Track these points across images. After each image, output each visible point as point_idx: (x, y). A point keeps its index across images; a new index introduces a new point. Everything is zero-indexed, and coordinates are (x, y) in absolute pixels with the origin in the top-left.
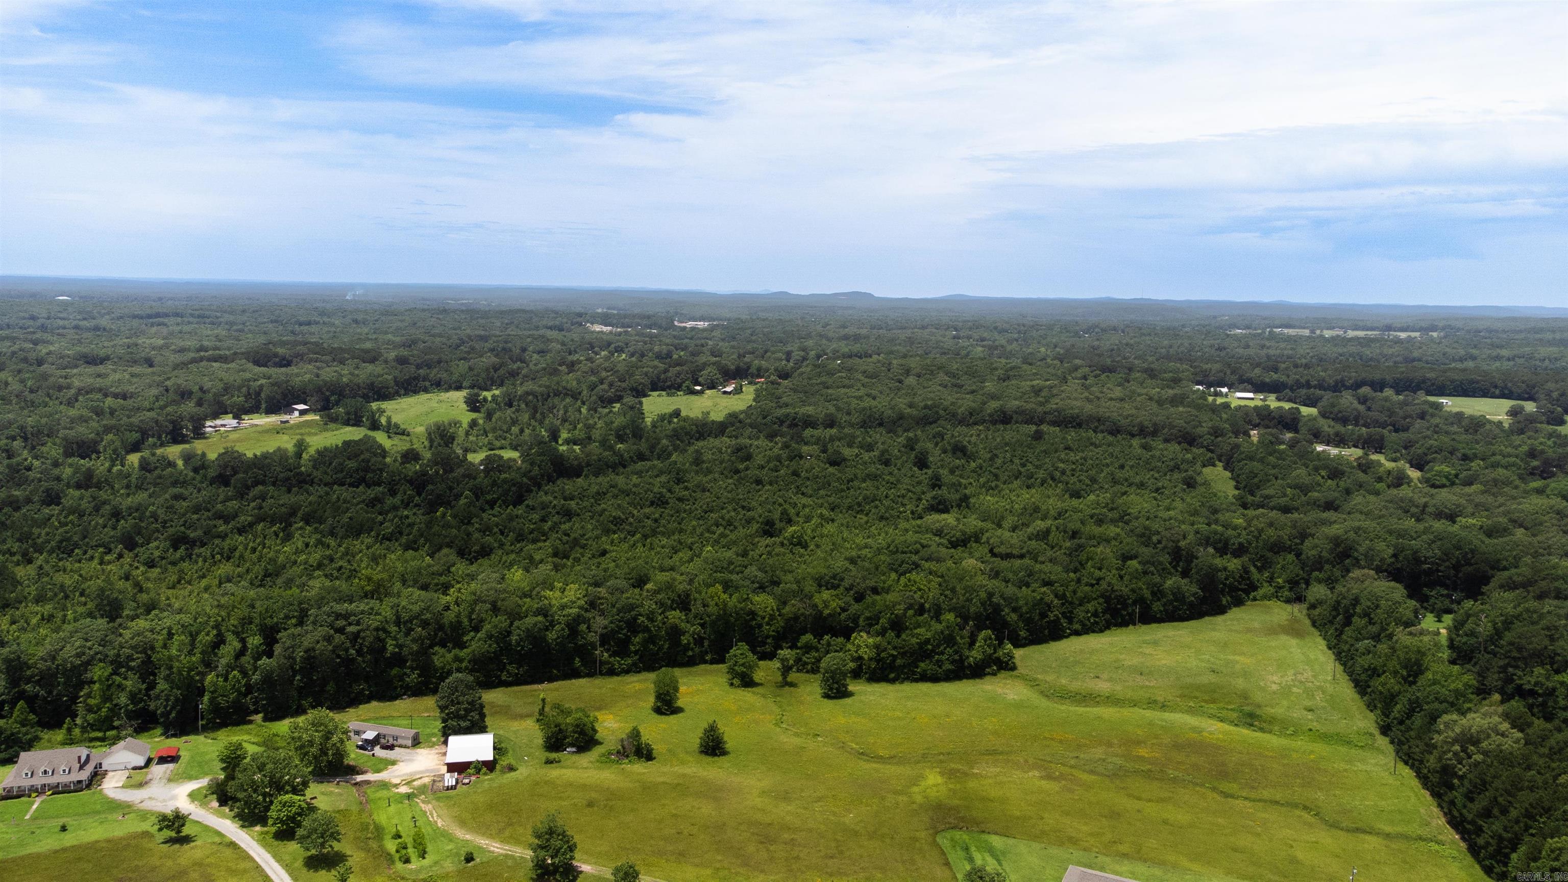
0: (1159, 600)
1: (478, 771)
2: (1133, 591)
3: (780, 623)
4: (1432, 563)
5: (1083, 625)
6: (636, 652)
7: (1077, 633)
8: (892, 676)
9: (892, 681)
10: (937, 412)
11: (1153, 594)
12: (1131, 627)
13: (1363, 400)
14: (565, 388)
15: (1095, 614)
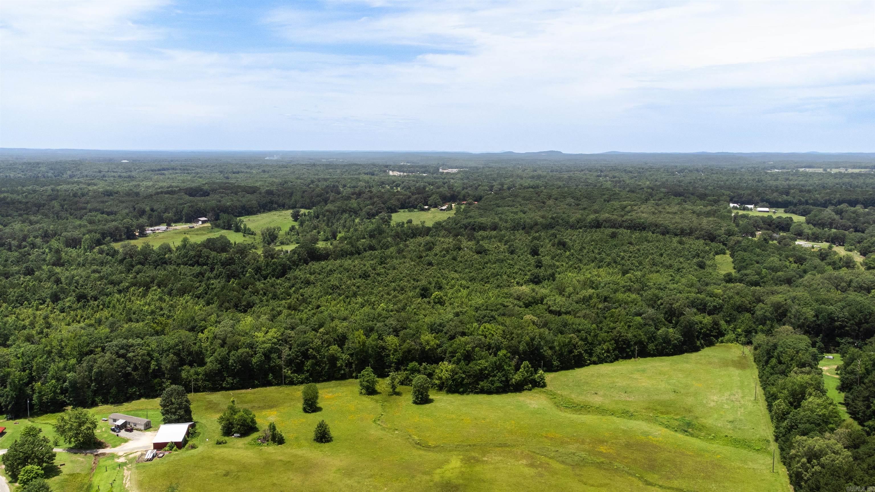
0: (653, 342)
1: (171, 448)
2: (635, 336)
3: (400, 354)
4: (843, 321)
5: (599, 358)
6: (308, 371)
7: (595, 363)
8: (461, 390)
9: (462, 393)
10: (558, 221)
11: (649, 338)
12: (633, 359)
13: (840, 213)
14: (350, 208)
15: (608, 351)
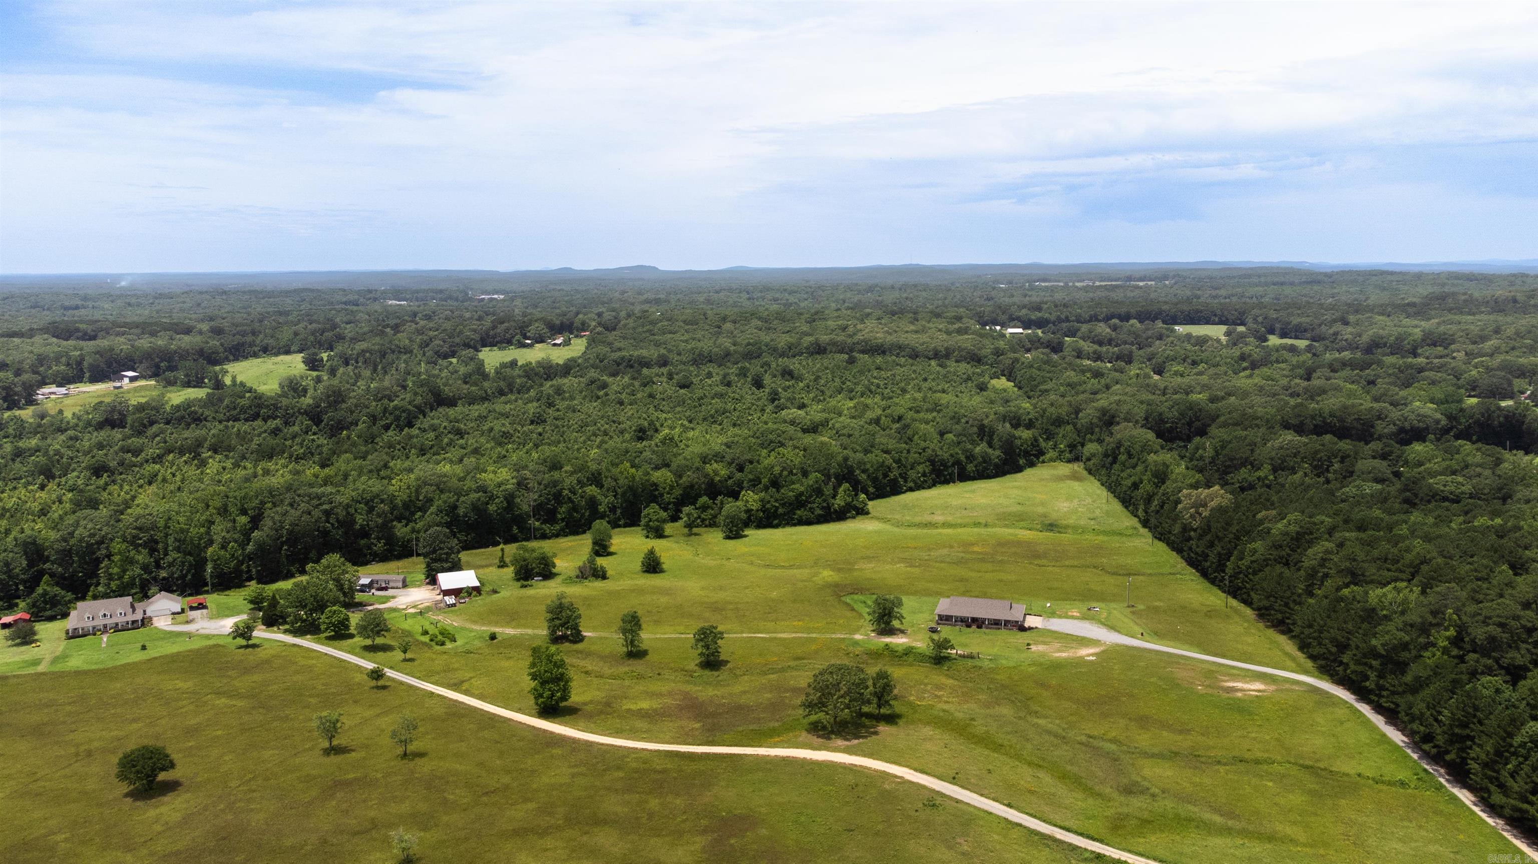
0: (971, 462)
1: (471, 594)
2: (952, 455)
3: (678, 492)
5: (916, 483)
7: (912, 490)
11: (967, 458)
12: (952, 484)
15: (924, 475)
